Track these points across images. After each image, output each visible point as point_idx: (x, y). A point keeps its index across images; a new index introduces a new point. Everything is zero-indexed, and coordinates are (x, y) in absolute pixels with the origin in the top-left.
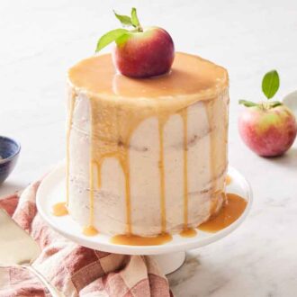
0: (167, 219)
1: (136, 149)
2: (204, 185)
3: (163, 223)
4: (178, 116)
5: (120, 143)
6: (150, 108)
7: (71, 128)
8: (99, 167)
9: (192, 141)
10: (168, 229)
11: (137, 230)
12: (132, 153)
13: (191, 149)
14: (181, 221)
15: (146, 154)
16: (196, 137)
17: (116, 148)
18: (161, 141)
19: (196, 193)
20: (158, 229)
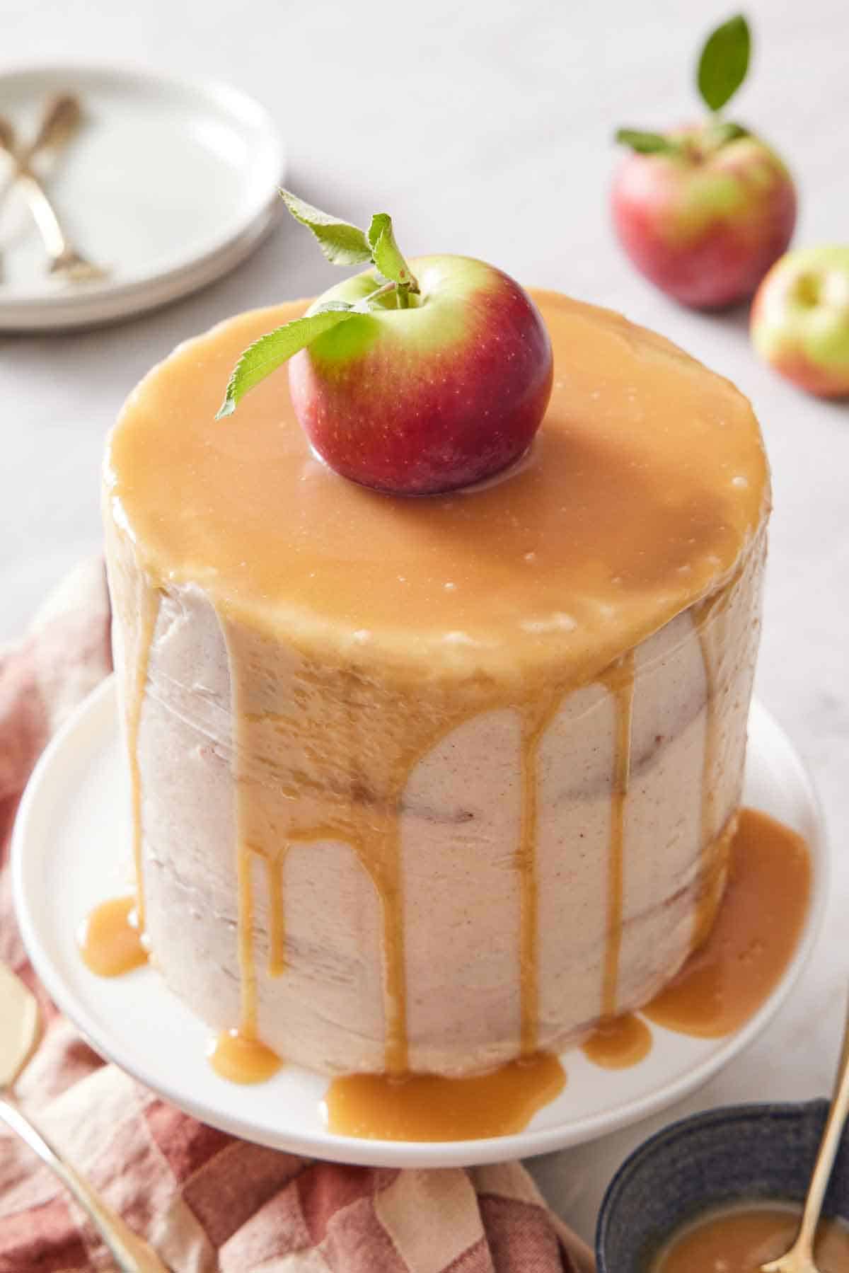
0: (543, 1015)
1: (430, 816)
2: (677, 876)
3: (527, 1028)
4: (598, 688)
5: (361, 794)
6: (482, 679)
7: (143, 694)
8: (277, 870)
9: (646, 760)
10: (543, 1042)
11: (426, 1059)
12: (410, 826)
13: (635, 787)
14: (588, 1008)
15: (466, 829)
16: (658, 739)
17: (342, 810)
18: (531, 781)
19: (651, 912)
20: (509, 1048)
